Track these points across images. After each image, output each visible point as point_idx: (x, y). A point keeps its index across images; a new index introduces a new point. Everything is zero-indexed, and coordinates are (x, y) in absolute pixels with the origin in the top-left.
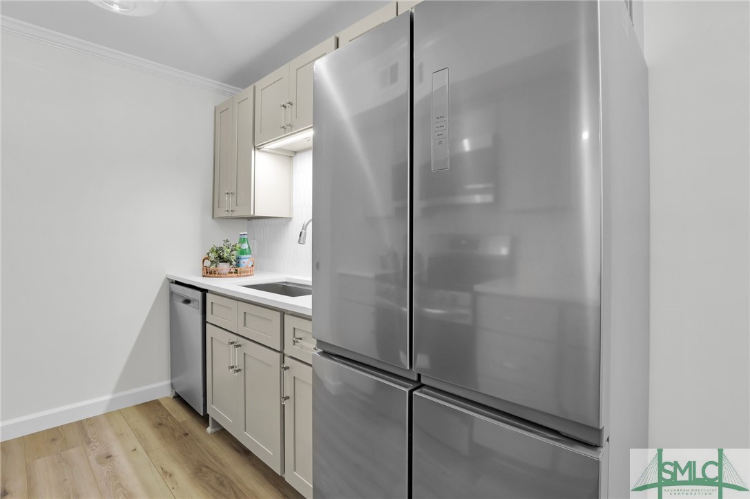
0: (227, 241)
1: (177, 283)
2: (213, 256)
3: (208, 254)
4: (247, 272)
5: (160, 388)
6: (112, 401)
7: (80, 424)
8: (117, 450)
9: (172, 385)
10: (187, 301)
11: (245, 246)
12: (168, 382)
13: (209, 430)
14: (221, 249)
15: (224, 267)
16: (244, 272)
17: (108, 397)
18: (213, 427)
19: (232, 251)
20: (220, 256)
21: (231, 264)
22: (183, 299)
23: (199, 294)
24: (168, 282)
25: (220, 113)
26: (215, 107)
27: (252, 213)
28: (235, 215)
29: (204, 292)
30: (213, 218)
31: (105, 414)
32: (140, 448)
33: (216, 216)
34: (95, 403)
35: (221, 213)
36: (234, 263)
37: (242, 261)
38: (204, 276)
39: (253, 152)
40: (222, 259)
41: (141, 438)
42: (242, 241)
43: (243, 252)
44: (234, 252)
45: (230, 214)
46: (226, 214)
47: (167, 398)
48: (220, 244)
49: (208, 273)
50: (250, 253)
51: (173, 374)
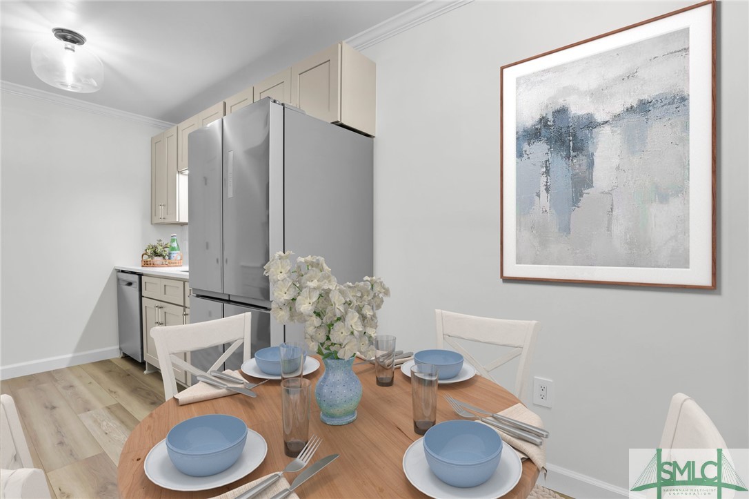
0: (160, 241)
1: (123, 271)
2: (149, 252)
3: (146, 250)
4: (176, 263)
5: (111, 351)
6: (73, 358)
7: (49, 373)
8: (77, 383)
9: (120, 349)
10: (130, 284)
11: (175, 245)
12: (118, 347)
13: (145, 372)
14: (156, 247)
15: (158, 260)
16: (173, 263)
17: (70, 355)
18: (148, 370)
19: (164, 248)
20: (155, 252)
21: (164, 258)
22: (126, 283)
23: (137, 277)
24: (115, 271)
25: (156, 143)
26: (152, 138)
27: (177, 220)
28: (166, 221)
29: (140, 275)
30: (152, 224)
31: (69, 368)
32: (93, 381)
33: (154, 222)
34: (60, 359)
35: (156, 220)
36: (167, 257)
37: (172, 256)
38: (143, 266)
39: (177, 175)
40: (156, 254)
41: (94, 377)
42: (173, 241)
43: (173, 249)
44: (166, 249)
45: (162, 221)
46: (160, 221)
47: (117, 358)
48: (155, 243)
49: (146, 264)
50: (179, 250)
51: (121, 340)
